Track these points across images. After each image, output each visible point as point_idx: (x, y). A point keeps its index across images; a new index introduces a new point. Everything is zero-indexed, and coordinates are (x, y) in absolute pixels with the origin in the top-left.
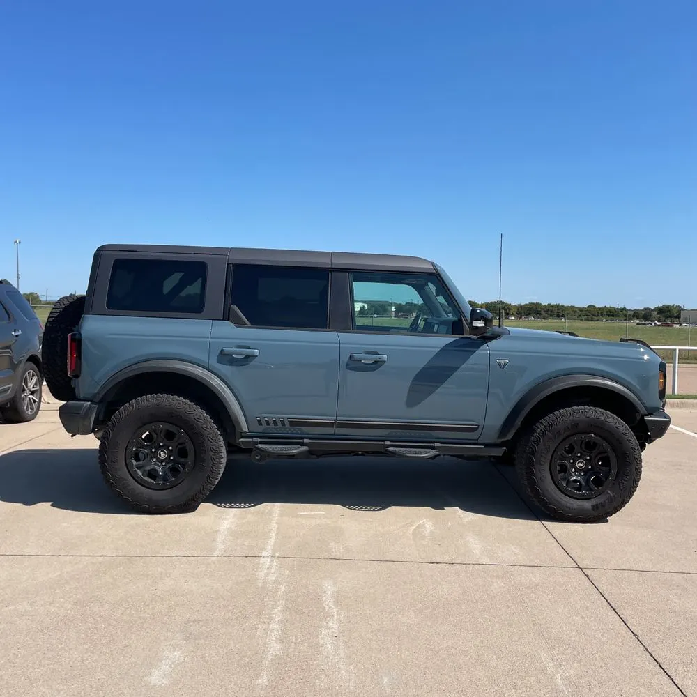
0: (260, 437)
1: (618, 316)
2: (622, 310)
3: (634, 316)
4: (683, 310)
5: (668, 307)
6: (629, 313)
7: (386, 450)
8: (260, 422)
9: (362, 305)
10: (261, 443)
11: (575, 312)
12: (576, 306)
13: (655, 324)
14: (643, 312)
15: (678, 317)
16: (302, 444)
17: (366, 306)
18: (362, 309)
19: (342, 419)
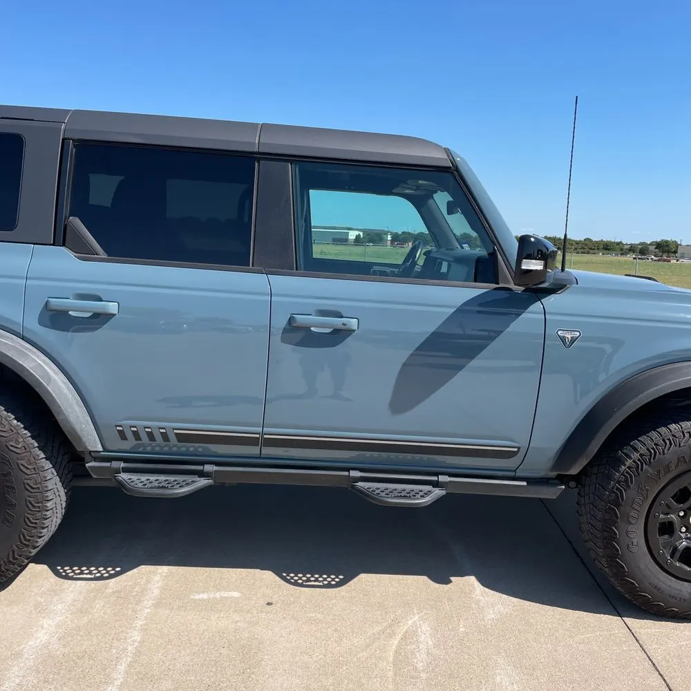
0: (126, 460)
1: (613, 250)
2: (618, 244)
3: (630, 250)
4: (680, 245)
5: (667, 242)
6: (626, 247)
7: (353, 487)
8: (122, 435)
9: (357, 233)
10: (126, 470)
11: (572, 245)
12: (572, 239)
13: (652, 259)
14: (640, 247)
15: (675, 252)
16: (202, 474)
17: (361, 234)
18: (358, 237)
19: (272, 432)
